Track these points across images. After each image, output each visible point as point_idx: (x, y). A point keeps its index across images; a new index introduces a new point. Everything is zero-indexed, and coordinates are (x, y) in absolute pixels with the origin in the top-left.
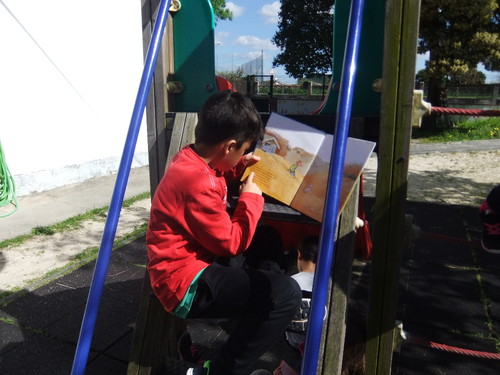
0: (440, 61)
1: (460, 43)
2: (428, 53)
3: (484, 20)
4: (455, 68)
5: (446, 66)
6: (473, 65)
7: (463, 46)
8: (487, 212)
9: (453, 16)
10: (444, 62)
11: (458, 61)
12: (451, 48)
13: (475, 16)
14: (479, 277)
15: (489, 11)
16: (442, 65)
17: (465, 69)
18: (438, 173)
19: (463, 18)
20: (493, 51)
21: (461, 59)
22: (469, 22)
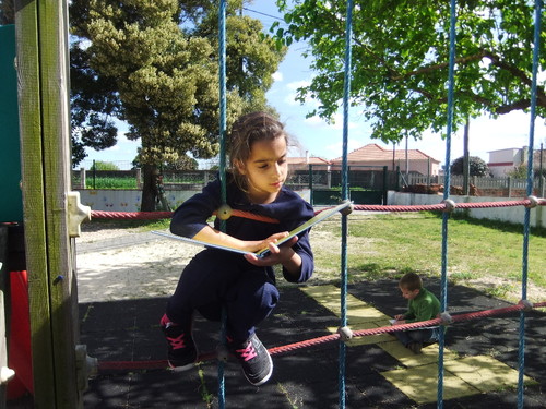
0: (152, 149)
1: (168, 132)
2: (140, 139)
3: (187, 113)
4: (166, 155)
5: (158, 153)
6: (182, 153)
7: (172, 134)
8: (168, 325)
9: (159, 105)
10: (156, 149)
11: (168, 149)
12: (161, 136)
13: (179, 108)
14: (201, 373)
15: (190, 104)
16: (153, 152)
17: (175, 156)
18: (158, 263)
19: (169, 108)
20: (198, 141)
21: (171, 146)
22: (174, 113)
